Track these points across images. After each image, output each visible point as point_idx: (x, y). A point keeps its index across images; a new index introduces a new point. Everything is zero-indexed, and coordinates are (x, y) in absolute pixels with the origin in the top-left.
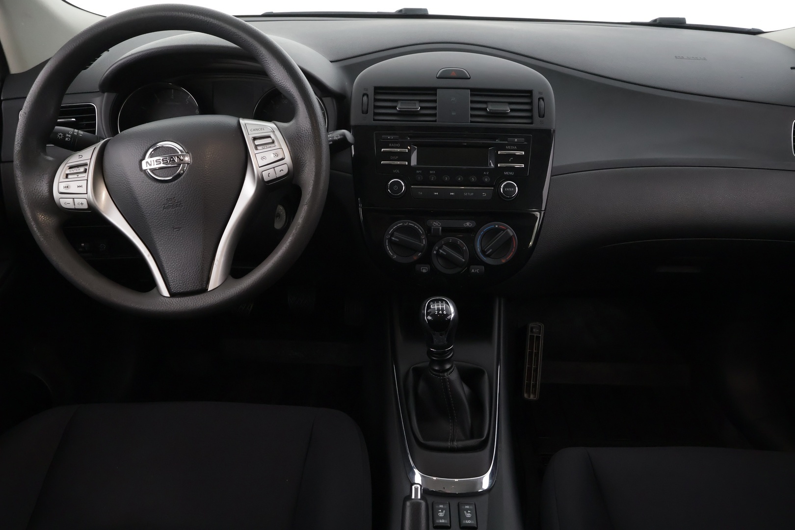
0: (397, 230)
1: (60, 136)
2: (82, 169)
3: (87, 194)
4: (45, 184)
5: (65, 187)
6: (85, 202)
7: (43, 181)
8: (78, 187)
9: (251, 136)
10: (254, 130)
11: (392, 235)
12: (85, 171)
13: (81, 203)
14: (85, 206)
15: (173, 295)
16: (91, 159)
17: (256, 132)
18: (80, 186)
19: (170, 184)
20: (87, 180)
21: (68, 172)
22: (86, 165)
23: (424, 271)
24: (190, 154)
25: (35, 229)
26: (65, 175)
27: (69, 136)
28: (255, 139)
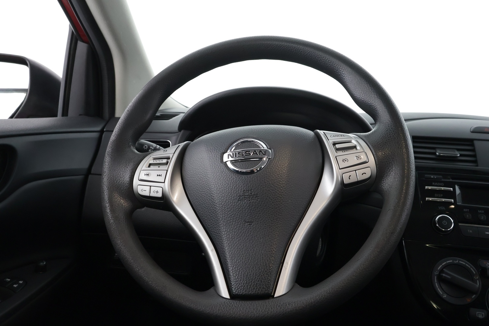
0: (446, 266)
1: (146, 147)
2: (165, 161)
3: (164, 183)
4: (129, 171)
5: (146, 175)
6: (160, 190)
7: (127, 167)
8: (158, 175)
9: (331, 141)
10: (334, 136)
11: (442, 271)
12: (167, 163)
13: (156, 192)
14: (160, 195)
15: (233, 296)
16: (174, 153)
17: (336, 138)
18: (160, 175)
19: (249, 176)
20: (167, 171)
21: (152, 162)
22: (168, 158)
23: (480, 316)
24: (272, 150)
25: (108, 211)
26: (148, 165)
27: (153, 148)
28: (334, 144)
